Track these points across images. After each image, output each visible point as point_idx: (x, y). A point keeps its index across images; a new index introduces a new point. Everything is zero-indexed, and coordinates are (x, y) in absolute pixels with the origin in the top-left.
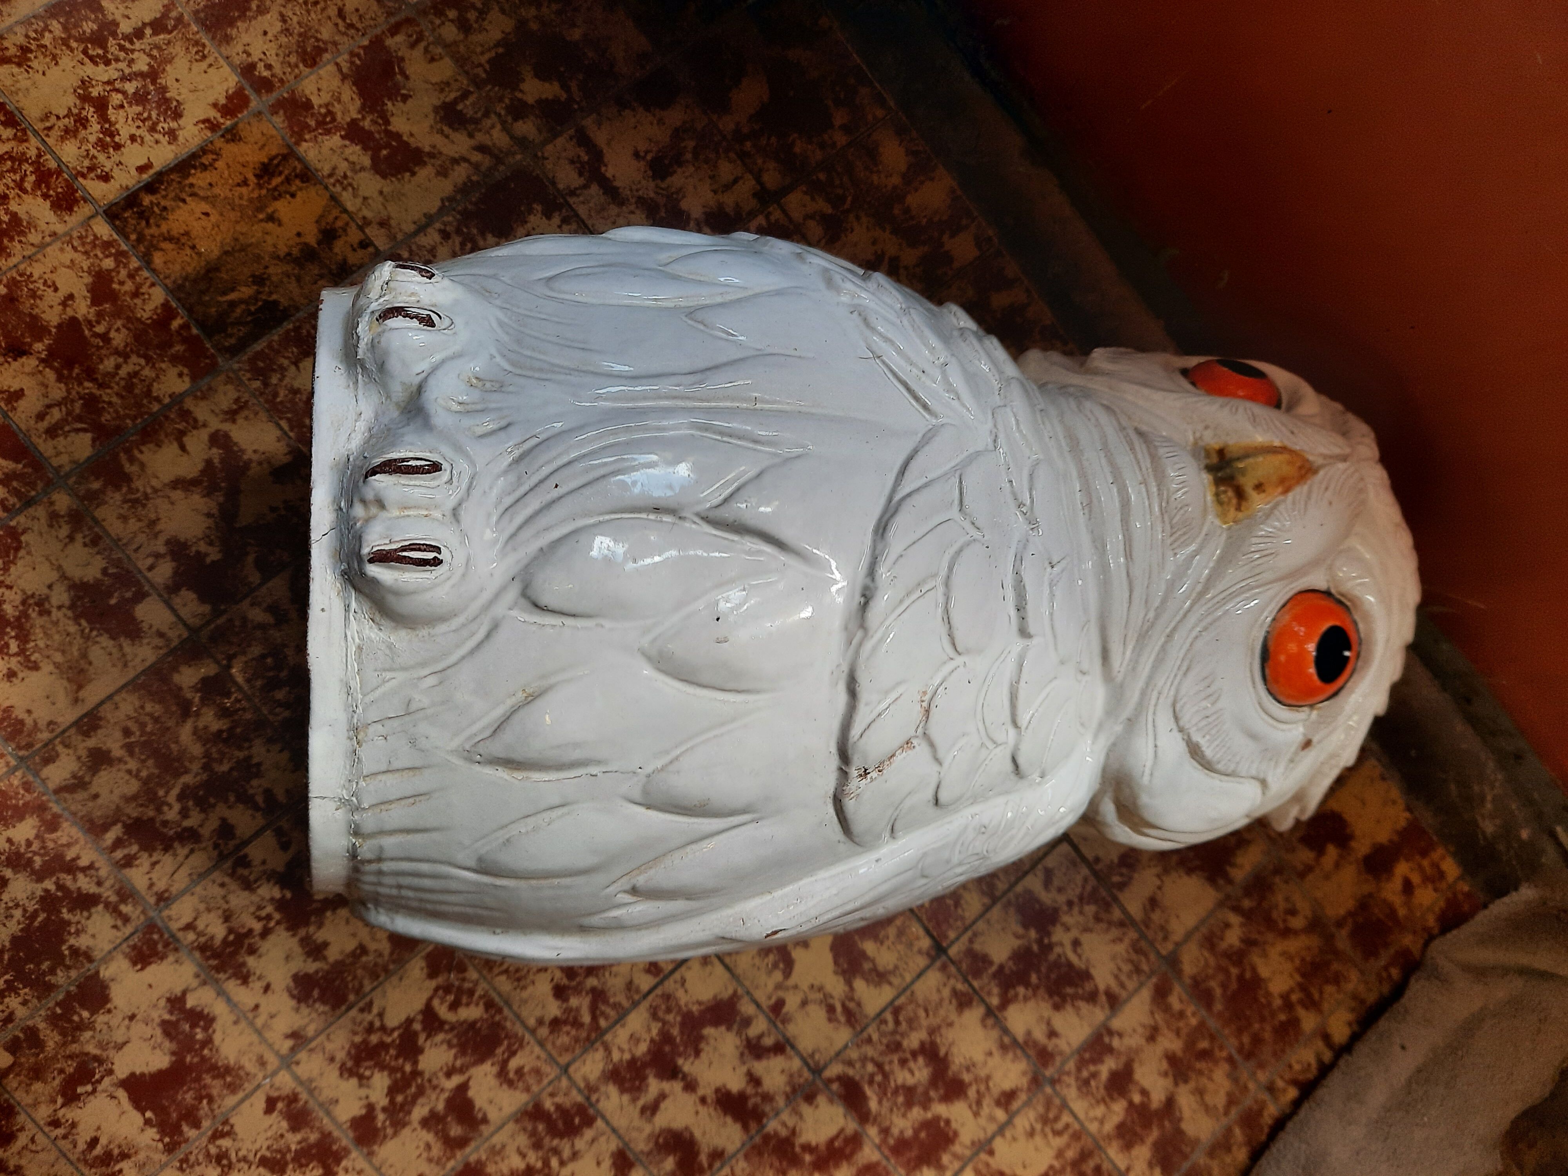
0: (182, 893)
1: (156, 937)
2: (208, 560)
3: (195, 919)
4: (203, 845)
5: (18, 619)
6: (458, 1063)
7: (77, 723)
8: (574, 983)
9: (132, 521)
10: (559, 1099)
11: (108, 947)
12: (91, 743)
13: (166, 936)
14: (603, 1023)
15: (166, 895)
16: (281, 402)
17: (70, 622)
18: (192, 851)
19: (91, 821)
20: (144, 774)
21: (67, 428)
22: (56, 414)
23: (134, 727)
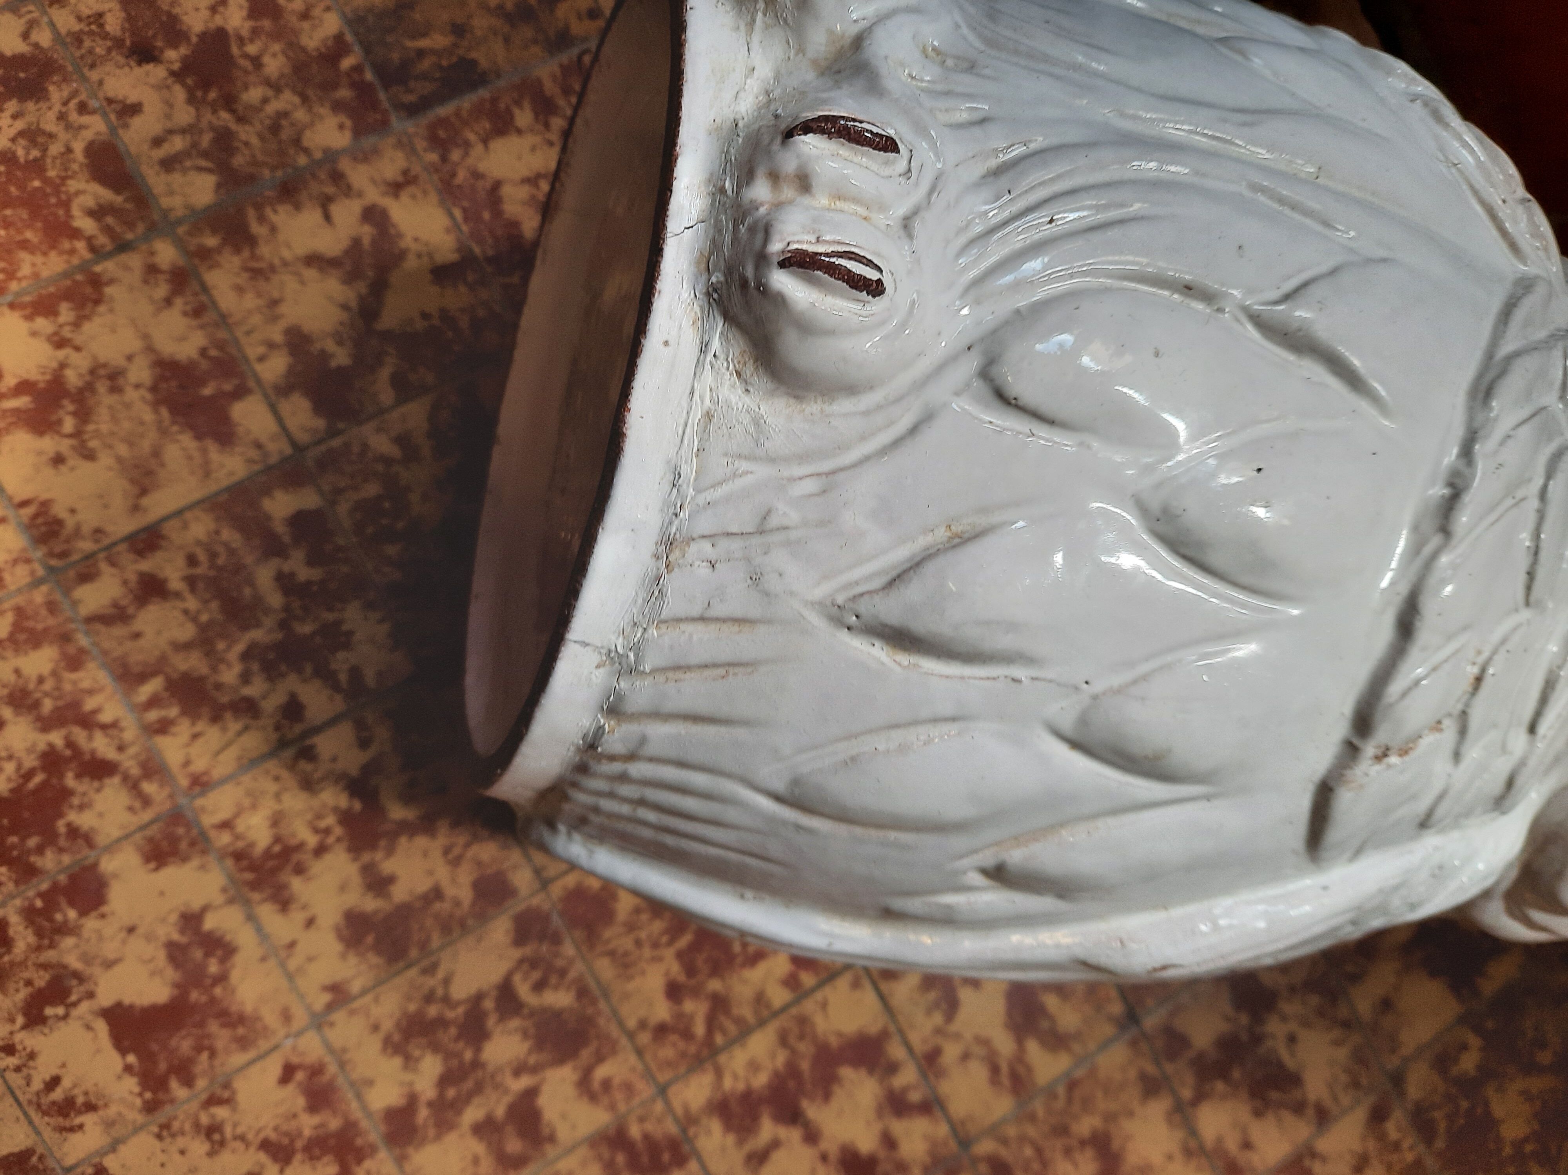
0: (224, 780)
2: (334, 364)
5: (81, 391)
6: (532, 1060)
8: (693, 982)
10: (649, 1127)
11: (116, 833)
14: (719, 1039)
16: (459, 187)
21: (188, 164)
22: (178, 144)
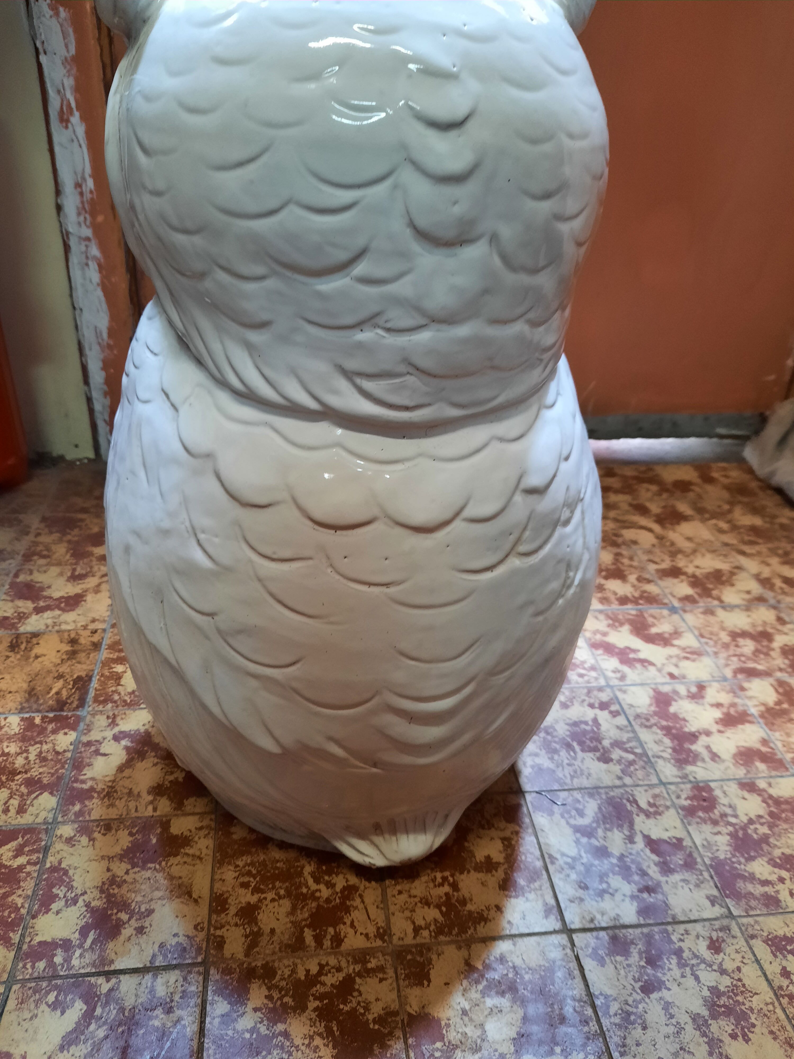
1: (409, 957)
3: (414, 923)
4: (362, 887)
7: (212, 911)
9: (117, 802)
12: (233, 910)
13: (414, 950)
15: (381, 931)
17: (143, 873)
18: (361, 896)
19: (288, 946)
20: (282, 892)
23: (246, 879)
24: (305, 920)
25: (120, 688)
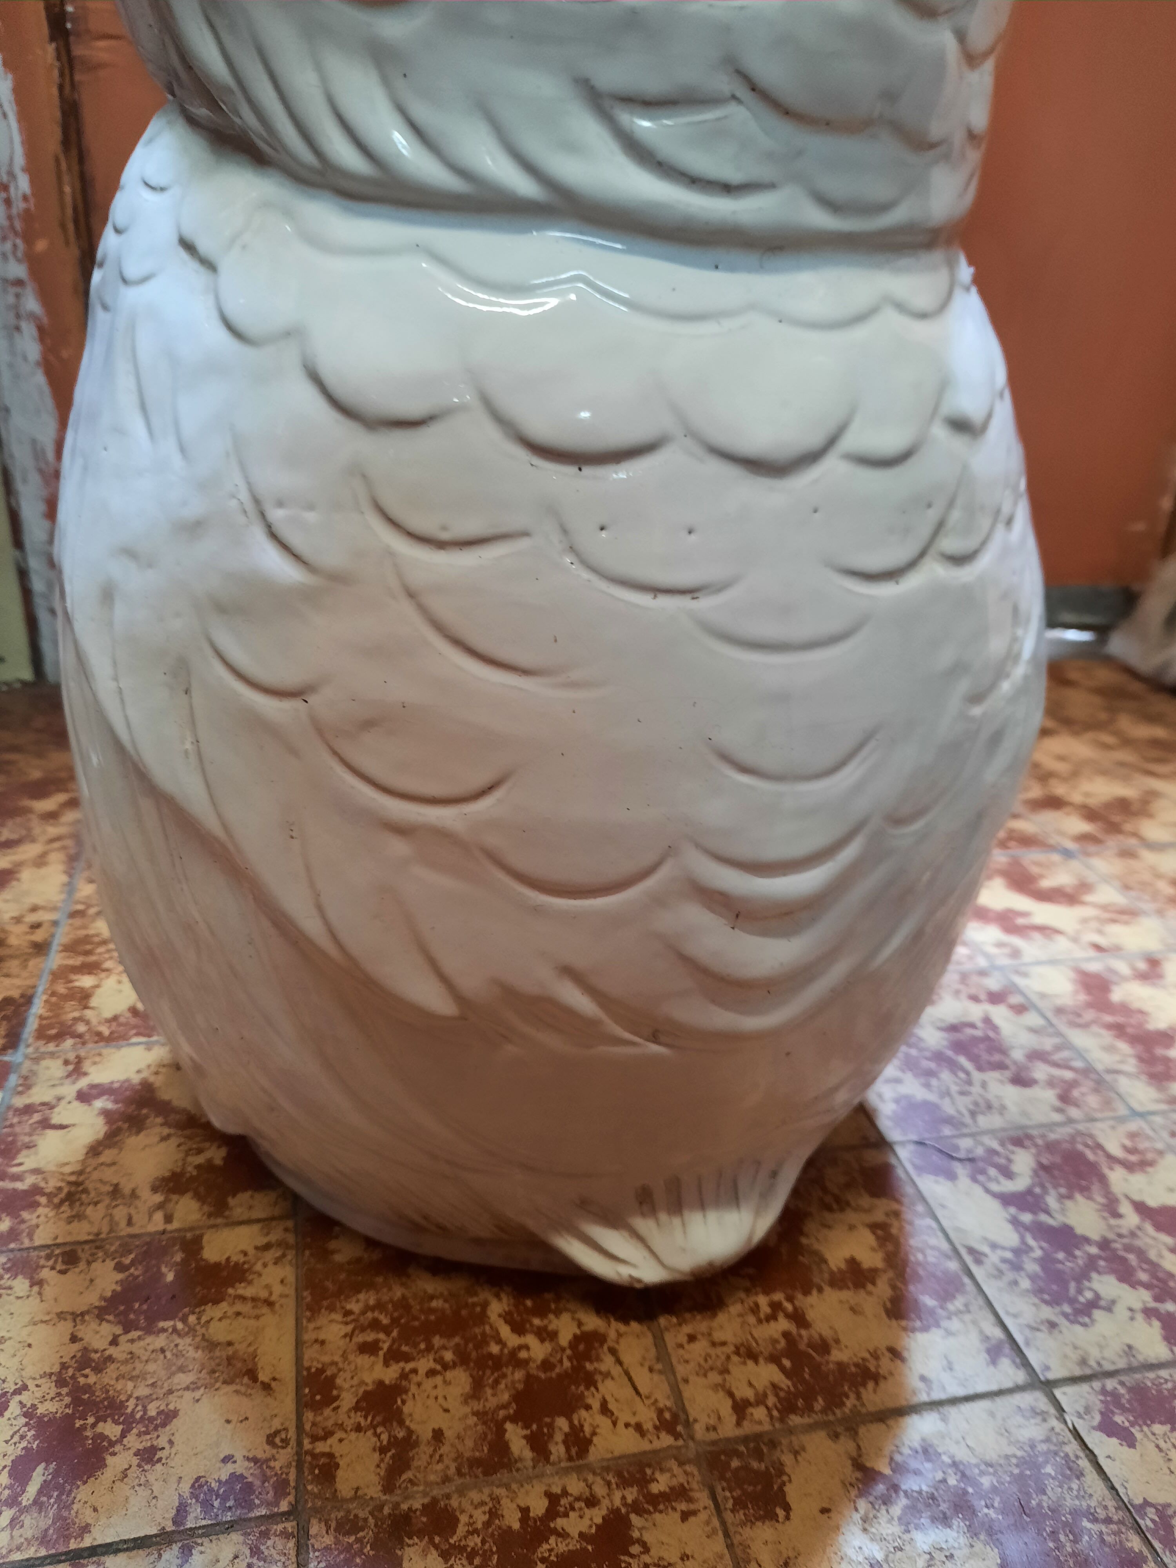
1: (735, 1463)
3: (731, 1394)
4: (612, 1335)
7: (302, 1404)
9: (89, 1210)
12: (347, 1400)
13: (742, 1448)
15: (667, 1415)
17: (149, 1339)
18: (613, 1351)
19: (474, 1463)
20: (448, 1356)
23: (370, 1336)
24: (505, 1407)
25: (88, 1013)
